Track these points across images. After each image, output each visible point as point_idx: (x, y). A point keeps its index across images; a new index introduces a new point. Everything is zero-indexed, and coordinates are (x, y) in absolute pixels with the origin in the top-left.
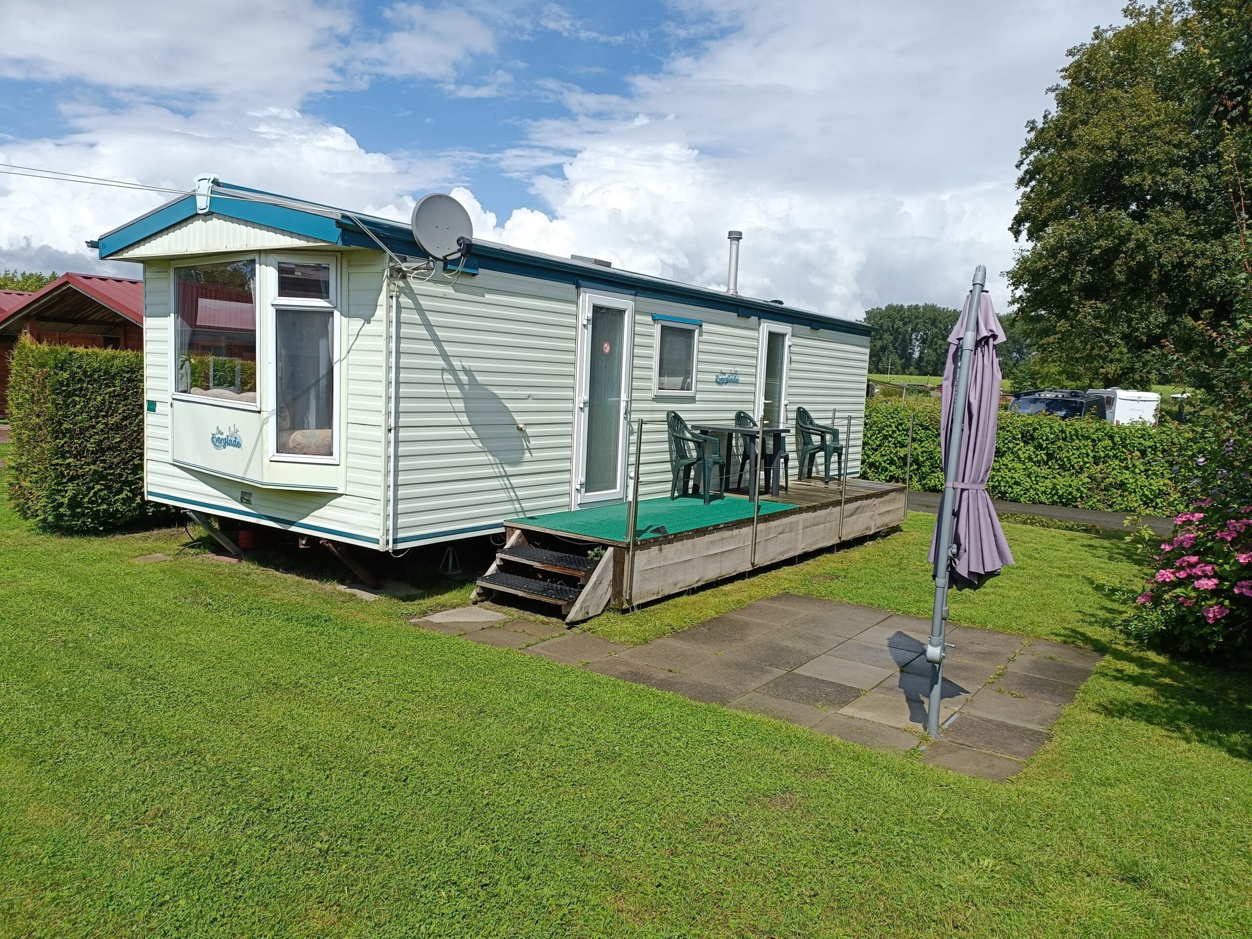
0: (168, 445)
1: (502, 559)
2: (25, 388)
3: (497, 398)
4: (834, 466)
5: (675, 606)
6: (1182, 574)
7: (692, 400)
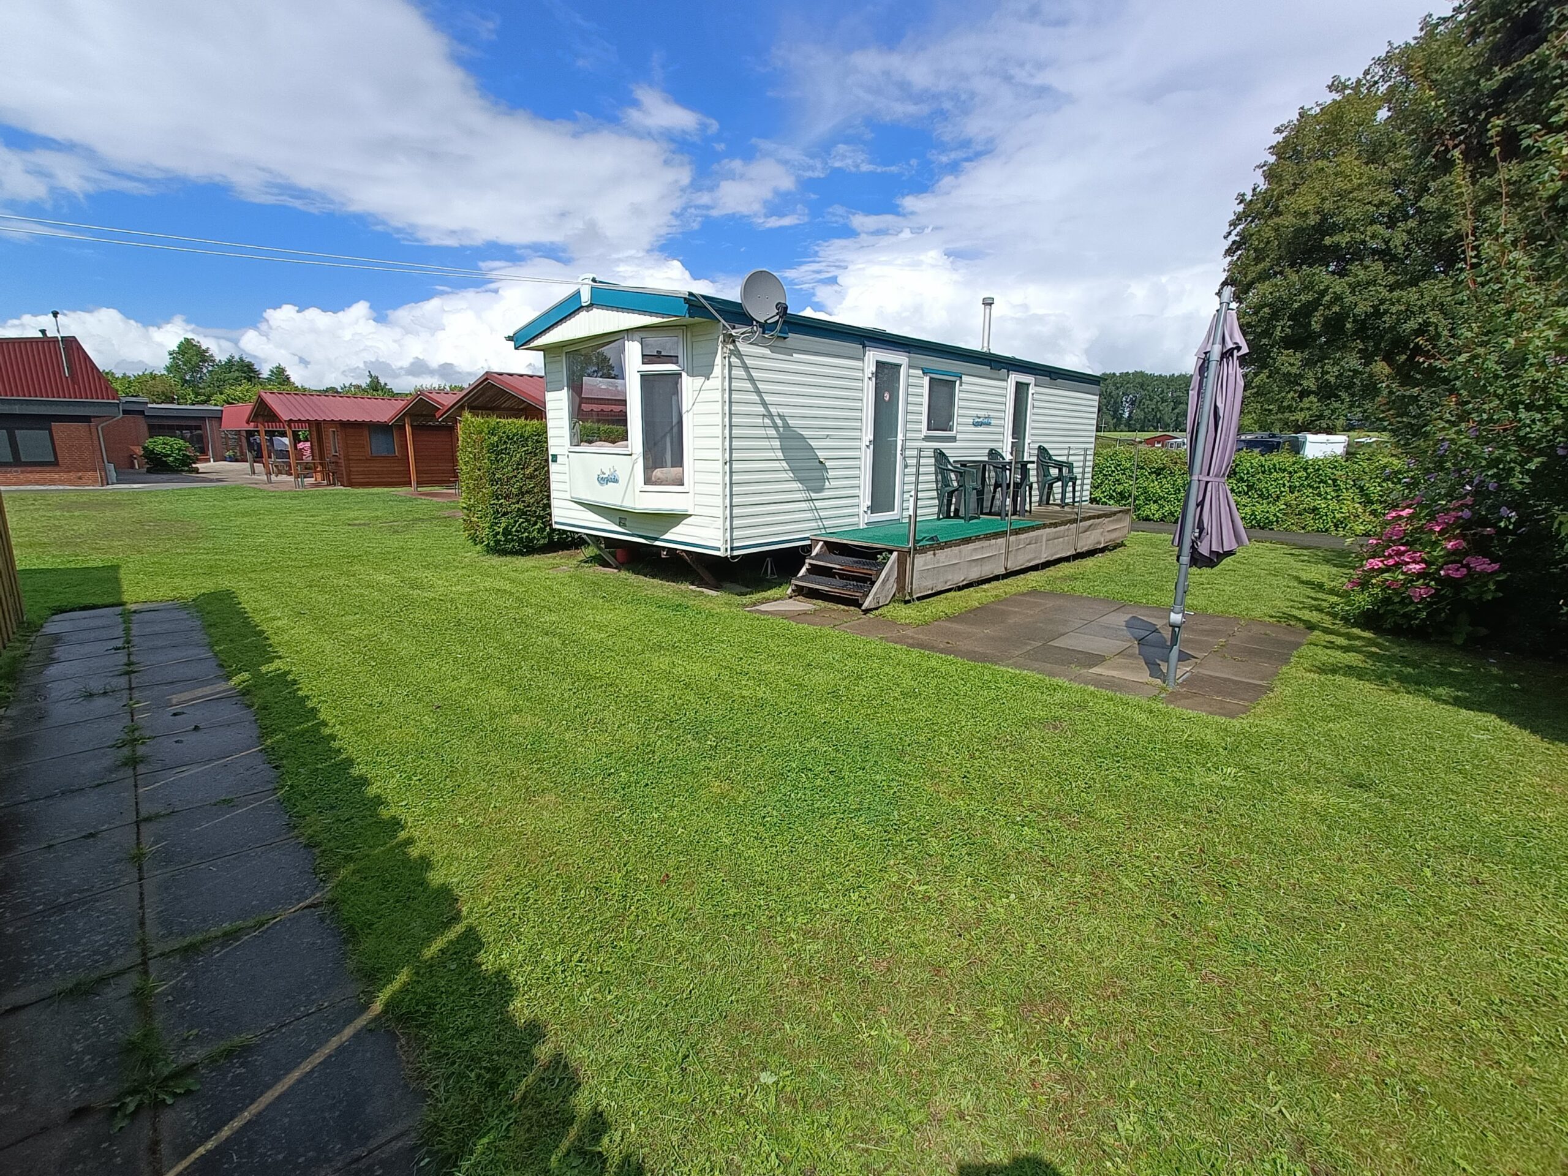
0: (566, 487)
1: (810, 564)
2: (469, 449)
3: (802, 438)
4: (1069, 495)
5: (946, 599)
6: (1391, 562)
7: (953, 439)
